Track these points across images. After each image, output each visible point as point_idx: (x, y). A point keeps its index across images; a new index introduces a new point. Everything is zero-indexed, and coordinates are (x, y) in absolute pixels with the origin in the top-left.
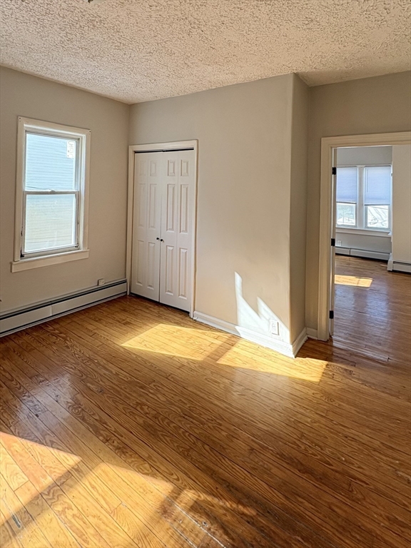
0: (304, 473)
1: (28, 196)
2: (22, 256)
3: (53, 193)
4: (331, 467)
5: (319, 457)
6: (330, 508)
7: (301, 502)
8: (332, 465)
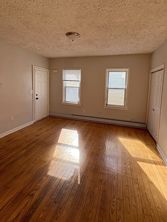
0: (101, 200)
1: (109, 89)
2: (107, 105)
3: (116, 88)
4: (111, 215)
5: (114, 208)
6: (90, 212)
7: (88, 199)
8: (112, 215)
